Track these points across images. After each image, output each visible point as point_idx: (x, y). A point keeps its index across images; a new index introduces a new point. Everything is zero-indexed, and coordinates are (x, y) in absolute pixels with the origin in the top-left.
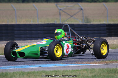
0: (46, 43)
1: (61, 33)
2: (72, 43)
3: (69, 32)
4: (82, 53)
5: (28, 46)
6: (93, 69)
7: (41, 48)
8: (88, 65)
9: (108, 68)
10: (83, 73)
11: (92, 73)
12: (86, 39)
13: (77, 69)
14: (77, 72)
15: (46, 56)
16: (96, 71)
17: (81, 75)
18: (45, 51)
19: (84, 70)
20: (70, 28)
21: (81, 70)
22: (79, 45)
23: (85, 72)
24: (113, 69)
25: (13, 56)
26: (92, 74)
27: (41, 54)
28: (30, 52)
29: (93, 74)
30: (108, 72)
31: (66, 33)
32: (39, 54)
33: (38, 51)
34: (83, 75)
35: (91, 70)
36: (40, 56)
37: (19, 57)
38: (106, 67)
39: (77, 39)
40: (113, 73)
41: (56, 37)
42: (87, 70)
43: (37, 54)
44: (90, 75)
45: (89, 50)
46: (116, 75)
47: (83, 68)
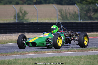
0: (48, 36)
1: (56, 29)
2: (64, 36)
3: (61, 28)
4: (68, 43)
5: (37, 38)
7: (46, 39)
12: (73, 33)
15: (48, 45)
18: (49, 41)
20: (62, 25)
22: (67, 37)
25: (26, 45)
27: (46, 44)
28: (40, 42)
31: (59, 28)
32: (45, 44)
33: (44, 42)
36: (46, 45)
37: (32, 46)
39: (66, 33)
40: (2, 64)
41: (52, 31)
43: (43, 44)
45: (74, 41)
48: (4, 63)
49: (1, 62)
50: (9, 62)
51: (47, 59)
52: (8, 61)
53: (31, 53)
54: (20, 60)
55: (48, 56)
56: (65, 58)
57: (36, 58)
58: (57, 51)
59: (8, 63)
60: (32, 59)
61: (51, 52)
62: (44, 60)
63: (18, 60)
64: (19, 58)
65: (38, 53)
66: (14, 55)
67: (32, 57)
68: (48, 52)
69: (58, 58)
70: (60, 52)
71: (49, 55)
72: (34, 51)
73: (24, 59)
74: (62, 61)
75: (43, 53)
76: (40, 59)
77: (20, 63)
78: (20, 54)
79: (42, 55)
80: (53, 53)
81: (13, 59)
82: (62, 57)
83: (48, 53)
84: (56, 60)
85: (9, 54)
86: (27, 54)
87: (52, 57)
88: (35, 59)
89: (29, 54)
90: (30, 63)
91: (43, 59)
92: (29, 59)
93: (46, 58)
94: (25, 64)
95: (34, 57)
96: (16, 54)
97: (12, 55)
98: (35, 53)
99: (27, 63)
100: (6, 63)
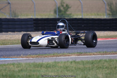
6: (19, 64)
8: (15, 59)
9: (34, 62)
10: (9, 68)
11: (19, 67)
13: (4, 63)
14: (4, 66)
16: (22, 66)
17: (8, 69)
19: (11, 64)
21: (8, 64)
23: (12, 66)
24: (39, 63)
26: (18, 69)
29: (20, 69)
30: (34, 66)
34: (10, 69)
35: (17, 65)
38: (32, 62)
40: (39, 67)
42: (13, 64)
44: (17, 69)
46: (42, 69)
47: (9, 63)
48: (42, 66)
49: (39, 65)
50: (48, 65)
51: (92, 63)
52: (46, 63)
53: (74, 55)
54: (61, 63)
55: (94, 59)
56: (115, 61)
57: (79, 60)
58: (105, 53)
59: (47, 67)
60: (75, 62)
61: (98, 55)
62: (89, 64)
63: (58, 63)
64: (60, 61)
65: (82, 55)
66: (54, 57)
67: (74, 60)
68: (94, 54)
69: (106, 61)
70: (109, 54)
71: (95, 57)
72: (77, 53)
73: (65, 62)
74: (111, 66)
75: (88, 55)
76: (85, 62)
77: (61, 67)
78: (61, 56)
79: (87, 57)
80: (100, 55)
81: (52, 61)
82: (111, 61)
83: (94, 56)
84: (104, 63)
85: (47, 56)
86: (69, 56)
87: (99, 60)
88: (78, 63)
89: (71, 56)
90: (73, 67)
91: (88, 62)
92: (71, 62)
93: (92, 61)
94: (67, 67)
95: (78, 60)
96: (56, 56)
97: (51, 57)
98: (78, 55)
99: (68, 67)
100: (44, 66)
